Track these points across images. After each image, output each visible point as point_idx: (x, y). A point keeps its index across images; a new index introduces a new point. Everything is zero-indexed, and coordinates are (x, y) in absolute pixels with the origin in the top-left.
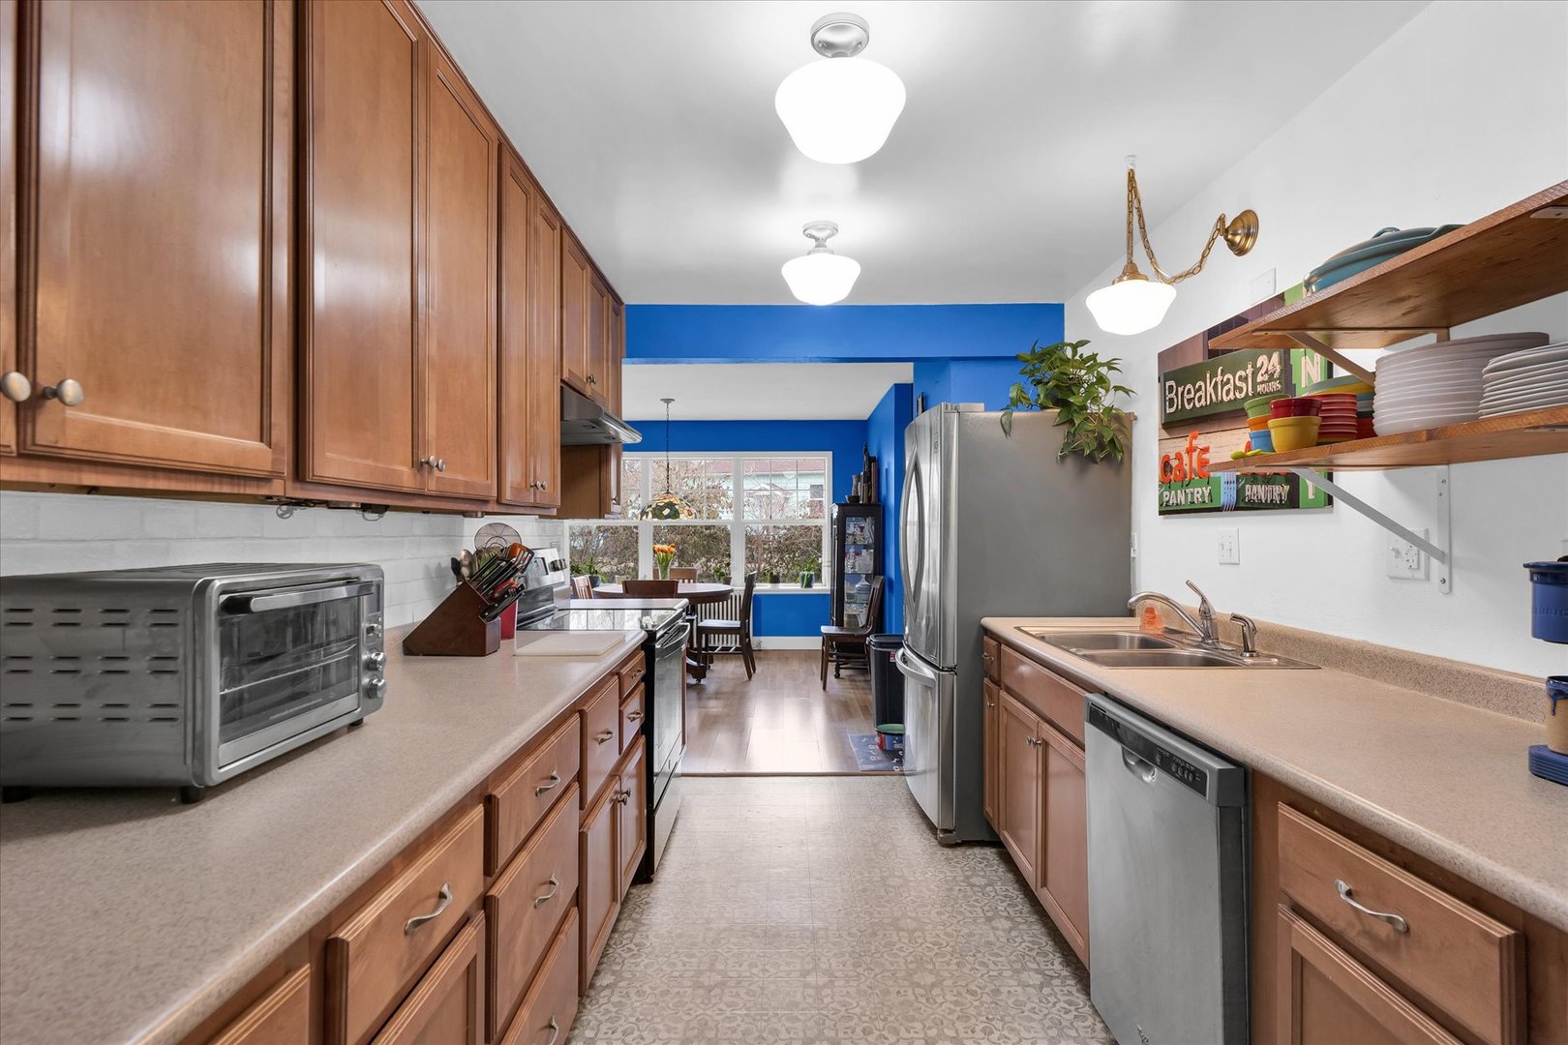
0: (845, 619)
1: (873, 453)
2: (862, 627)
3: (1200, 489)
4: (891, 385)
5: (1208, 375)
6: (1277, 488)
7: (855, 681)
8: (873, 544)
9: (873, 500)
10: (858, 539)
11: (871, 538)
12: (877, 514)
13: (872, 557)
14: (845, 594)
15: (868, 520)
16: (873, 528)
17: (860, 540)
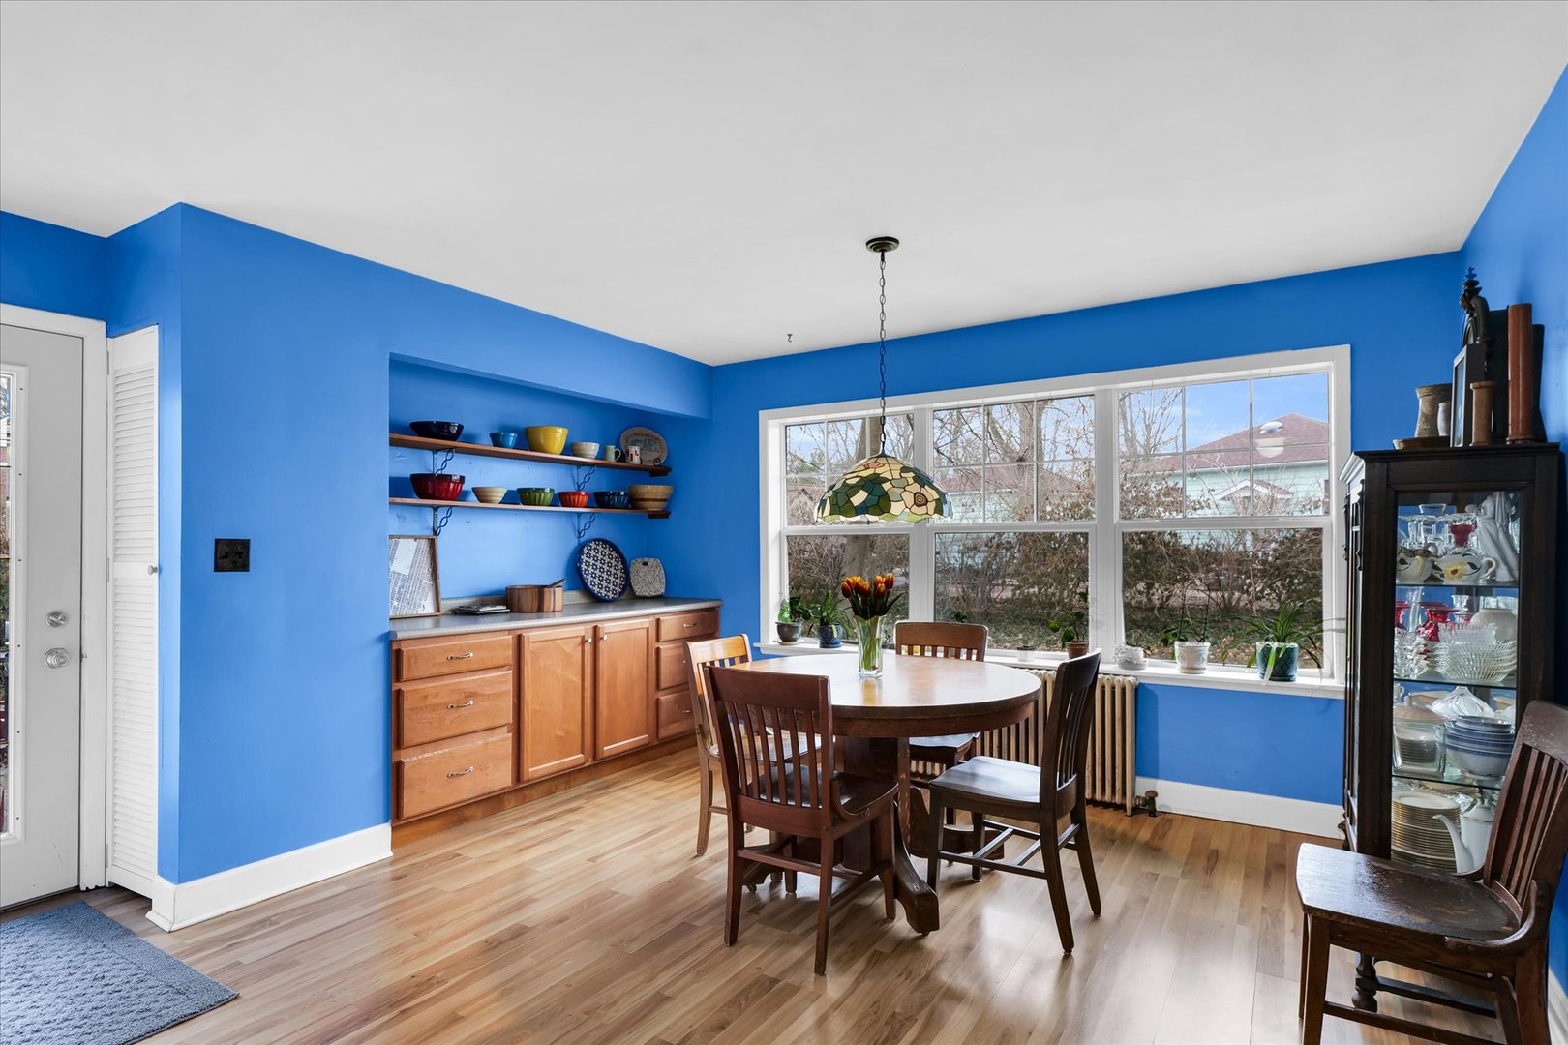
2: (1473, 875)
8: (1514, 583)
9: (1514, 432)
10: (1446, 565)
11: (1506, 563)
12: (1533, 481)
13: (1512, 630)
14: (1396, 745)
15: (1488, 504)
16: (1514, 529)
17: (1454, 572)
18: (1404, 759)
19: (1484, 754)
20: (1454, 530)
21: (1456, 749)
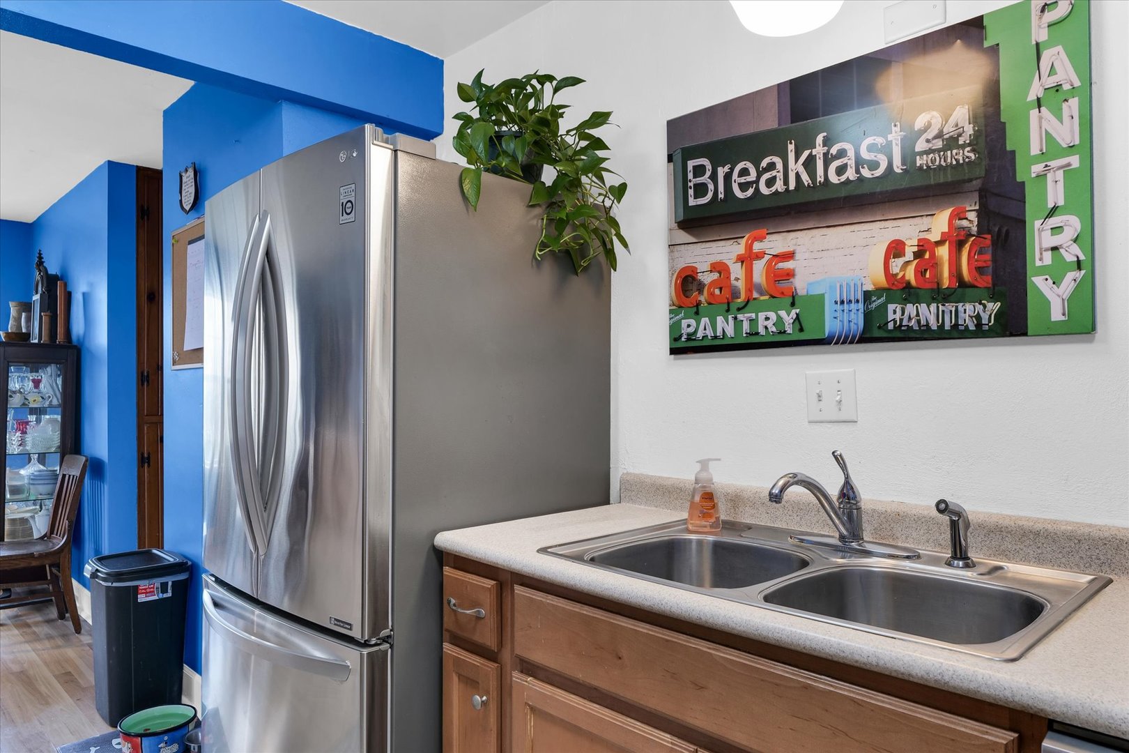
0: (7, 527)
1: (53, 269)
2: (42, 538)
3: (772, 315)
4: (101, 160)
5: (791, 147)
6: (969, 307)
7: (28, 626)
8: (59, 406)
9: (60, 338)
10: (31, 399)
11: (56, 397)
12: (67, 360)
13: (58, 427)
14: (7, 488)
15: (49, 369)
16: (59, 381)
17: (35, 401)
18: (10, 495)
19: (44, 484)
20: (34, 381)
21: (34, 484)
